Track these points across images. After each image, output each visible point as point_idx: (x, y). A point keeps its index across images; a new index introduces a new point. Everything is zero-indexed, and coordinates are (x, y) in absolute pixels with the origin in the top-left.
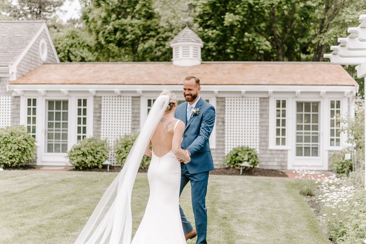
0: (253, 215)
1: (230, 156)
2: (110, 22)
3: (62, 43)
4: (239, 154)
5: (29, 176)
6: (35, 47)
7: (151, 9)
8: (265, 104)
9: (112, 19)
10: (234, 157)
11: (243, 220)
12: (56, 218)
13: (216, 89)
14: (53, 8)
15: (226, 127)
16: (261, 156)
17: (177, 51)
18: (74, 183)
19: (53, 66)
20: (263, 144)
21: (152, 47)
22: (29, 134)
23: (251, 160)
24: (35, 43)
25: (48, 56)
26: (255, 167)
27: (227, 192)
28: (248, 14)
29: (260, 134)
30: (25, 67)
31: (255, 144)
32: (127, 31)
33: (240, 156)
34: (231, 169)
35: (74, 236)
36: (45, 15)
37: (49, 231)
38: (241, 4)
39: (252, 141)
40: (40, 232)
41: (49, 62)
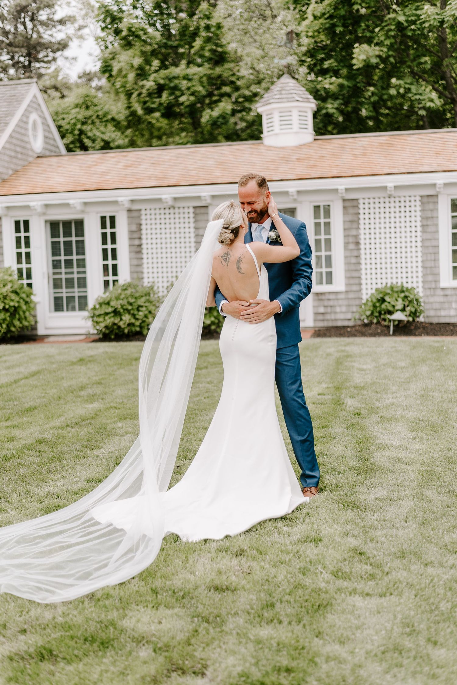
0: (407, 408)
1: (370, 304)
2: (149, 75)
3: (69, 117)
4: (387, 298)
5: (23, 354)
6: (21, 127)
7: (221, 46)
8: (431, 206)
9: (153, 68)
10: (378, 304)
11: (389, 416)
12: (68, 426)
13: (341, 185)
14: (51, 54)
15: (362, 252)
16: (427, 301)
17: (269, 121)
18: (100, 363)
19: (54, 160)
20: (430, 278)
21: (227, 114)
22: (21, 282)
23: (408, 309)
24: (21, 120)
25: (46, 143)
26: (417, 319)
27: (365, 367)
28: (396, 42)
29: (423, 261)
30: (6, 165)
31: (415, 280)
32: (180, 90)
33: (389, 303)
34: (374, 326)
35: (97, 456)
36: (39, 68)
37: (55, 450)
38: (384, 24)
39: (409, 275)
40: (40, 452)
41: (48, 153)
